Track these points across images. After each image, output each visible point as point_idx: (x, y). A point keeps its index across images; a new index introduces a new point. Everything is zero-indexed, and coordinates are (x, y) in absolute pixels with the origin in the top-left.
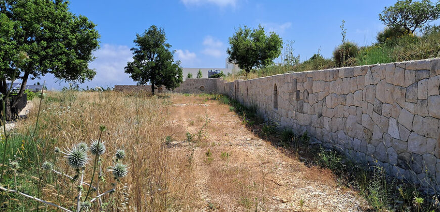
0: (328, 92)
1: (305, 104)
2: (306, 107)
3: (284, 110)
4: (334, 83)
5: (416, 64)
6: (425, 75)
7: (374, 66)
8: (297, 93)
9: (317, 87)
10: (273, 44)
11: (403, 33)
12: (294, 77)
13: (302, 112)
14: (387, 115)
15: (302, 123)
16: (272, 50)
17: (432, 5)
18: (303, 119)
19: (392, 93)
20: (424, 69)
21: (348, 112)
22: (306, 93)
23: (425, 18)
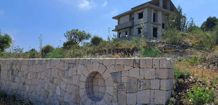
0: (29, 71)
1: (16, 77)
2: (17, 79)
3: (4, 81)
4: (32, 66)
5: (69, 60)
6: (72, 65)
7: (51, 59)
8: (12, 71)
9: (24, 68)
10: (6, 40)
11: (74, 44)
12: (11, 62)
13: (14, 82)
14: (56, 84)
15: (13, 88)
16: (5, 43)
17: (86, 34)
18: (14, 86)
19: (58, 73)
20: (72, 63)
21: (38, 82)
22: (17, 71)
23: (83, 38)
